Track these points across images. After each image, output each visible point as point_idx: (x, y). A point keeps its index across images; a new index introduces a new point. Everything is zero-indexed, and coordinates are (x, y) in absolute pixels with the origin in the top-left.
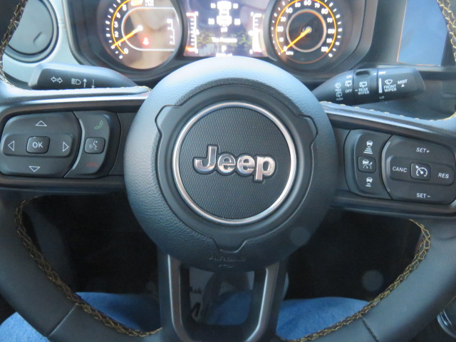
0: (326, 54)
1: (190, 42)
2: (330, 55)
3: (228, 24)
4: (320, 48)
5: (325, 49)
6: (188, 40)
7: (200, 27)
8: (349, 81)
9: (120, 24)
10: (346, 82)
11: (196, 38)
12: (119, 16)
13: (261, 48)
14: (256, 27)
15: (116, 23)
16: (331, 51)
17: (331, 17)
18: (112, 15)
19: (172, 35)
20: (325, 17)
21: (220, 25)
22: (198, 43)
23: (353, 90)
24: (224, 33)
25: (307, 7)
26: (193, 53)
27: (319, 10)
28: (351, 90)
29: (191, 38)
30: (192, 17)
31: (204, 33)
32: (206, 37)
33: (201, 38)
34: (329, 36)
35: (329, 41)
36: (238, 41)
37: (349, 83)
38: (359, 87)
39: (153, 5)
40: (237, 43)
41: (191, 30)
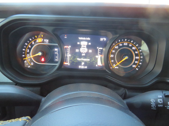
0: (135, 68)
1: (66, 60)
2: (137, 69)
3: (86, 52)
4: (132, 66)
5: (134, 66)
6: (65, 59)
7: (71, 53)
8: (160, 100)
9: (30, 51)
10: (159, 100)
11: (69, 58)
12: (30, 47)
13: (102, 64)
14: (99, 54)
15: (28, 50)
16: (137, 67)
17: (137, 51)
18: (27, 46)
19: (57, 56)
20: (134, 51)
21: (82, 52)
22: (70, 61)
23: (164, 106)
24: (83, 56)
25: (125, 46)
26: (68, 65)
27: (131, 48)
28: (162, 106)
29: (66, 58)
30: (68, 48)
31: (73, 56)
32: (74, 57)
33: (72, 58)
34: (136, 60)
35: (136, 62)
36: (90, 60)
37: (161, 101)
38: (167, 105)
39: (48, 42)
40: (90, 61)
41: (67, 54)
